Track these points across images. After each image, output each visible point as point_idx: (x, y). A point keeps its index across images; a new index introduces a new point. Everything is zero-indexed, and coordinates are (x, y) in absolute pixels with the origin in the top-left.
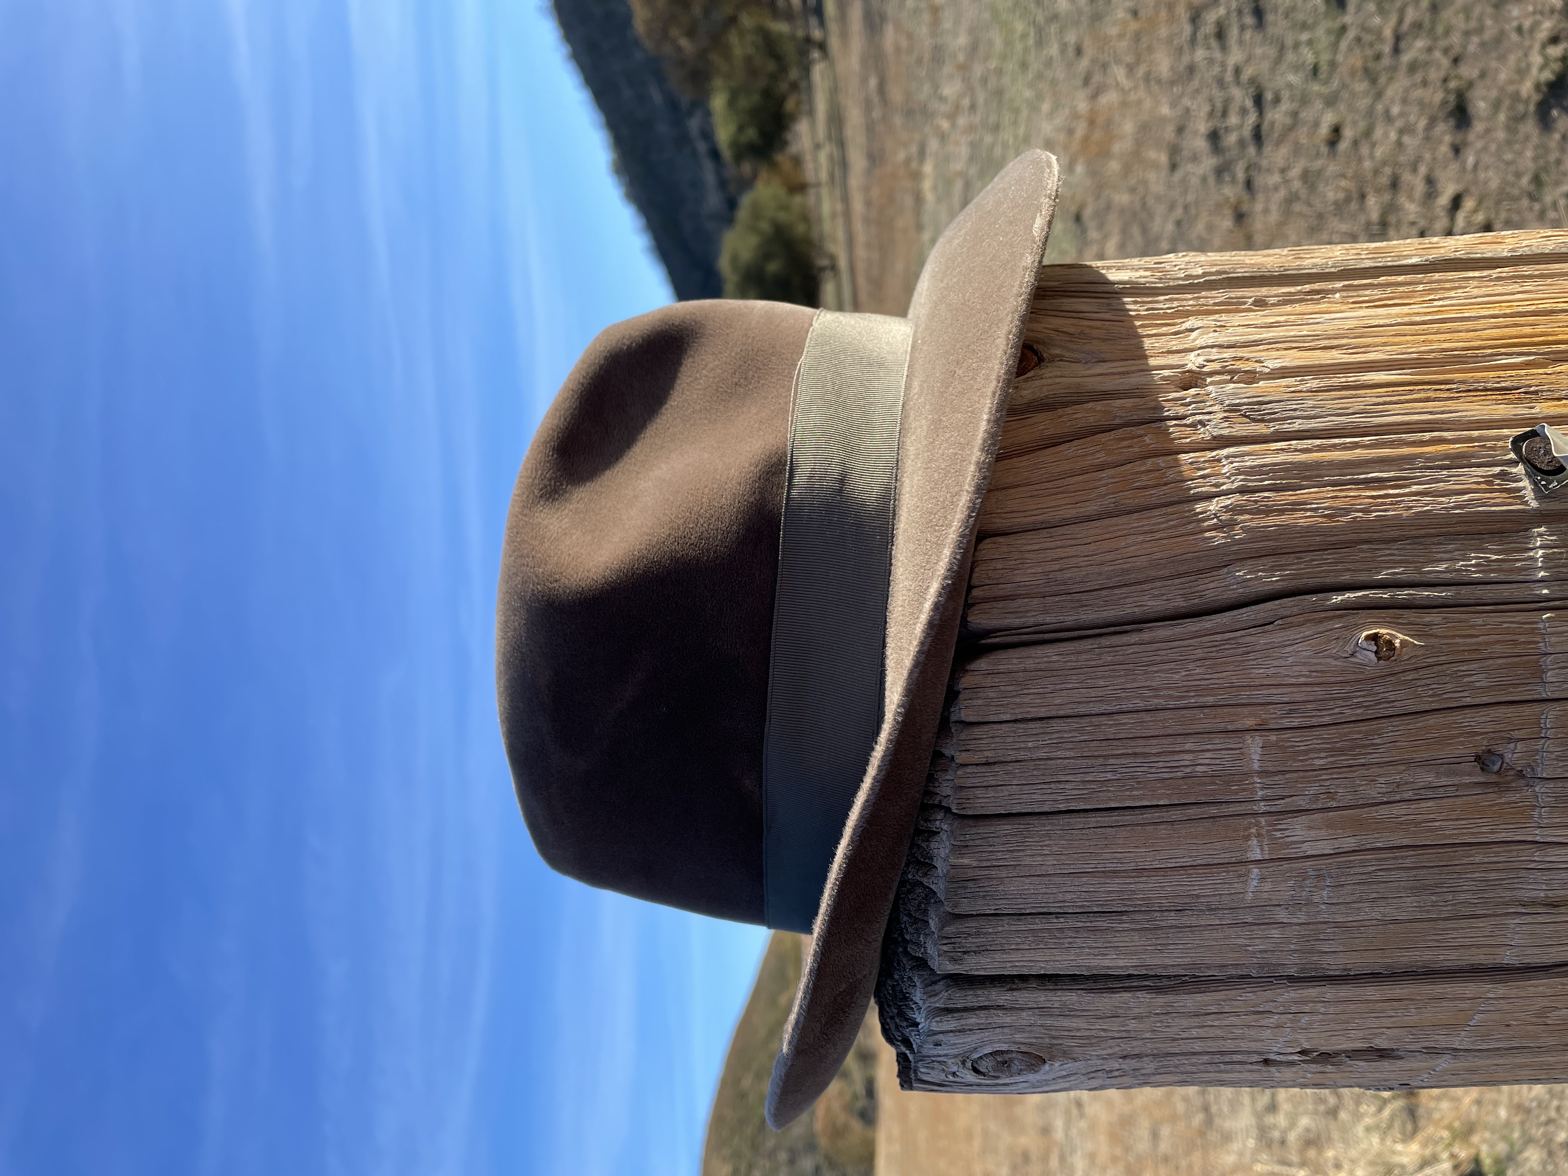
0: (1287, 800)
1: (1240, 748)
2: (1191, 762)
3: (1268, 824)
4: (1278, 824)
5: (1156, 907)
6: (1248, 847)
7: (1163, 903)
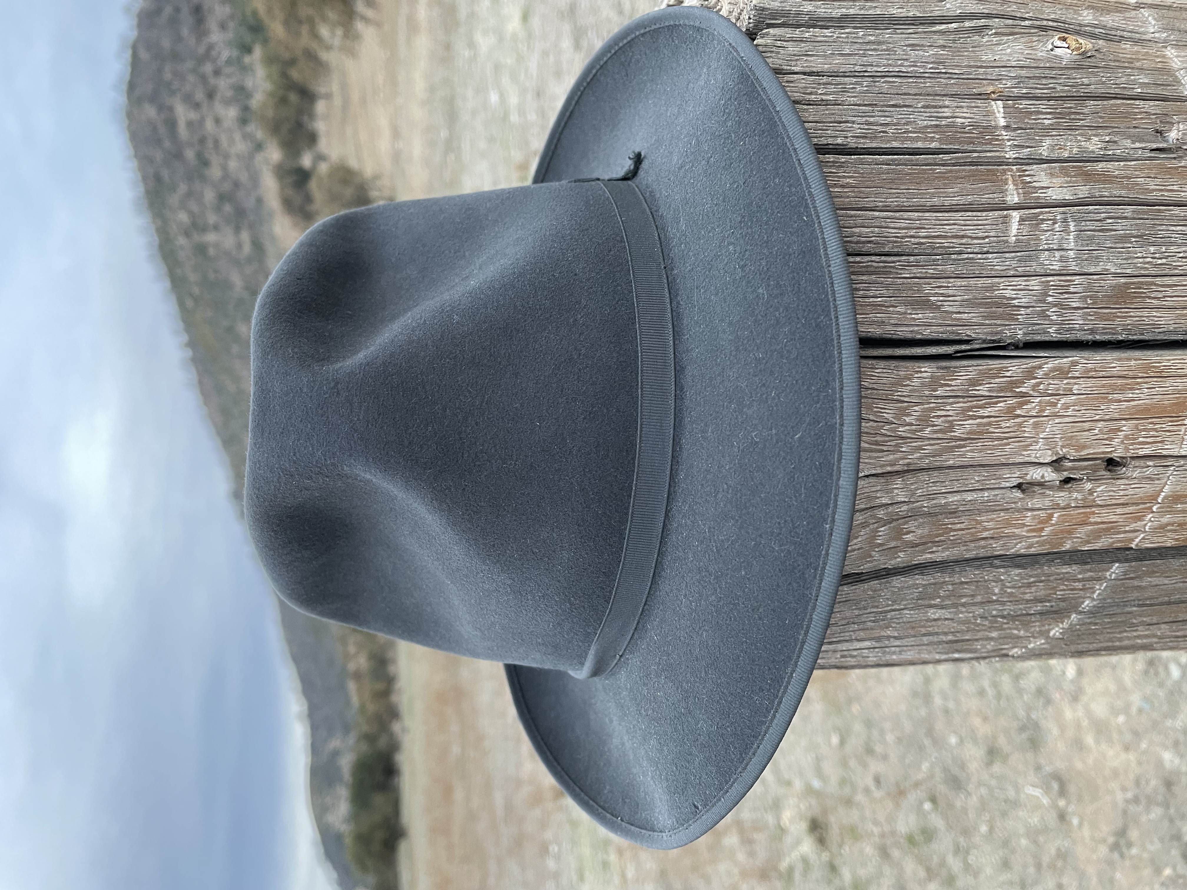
0: (1029, 149)
1: (986, 107)
2: (950, 115)
3: (1018, 170)
4: (1026, 170)
5: (938, 247)
6: (1007, 190)
7: (944, 243)
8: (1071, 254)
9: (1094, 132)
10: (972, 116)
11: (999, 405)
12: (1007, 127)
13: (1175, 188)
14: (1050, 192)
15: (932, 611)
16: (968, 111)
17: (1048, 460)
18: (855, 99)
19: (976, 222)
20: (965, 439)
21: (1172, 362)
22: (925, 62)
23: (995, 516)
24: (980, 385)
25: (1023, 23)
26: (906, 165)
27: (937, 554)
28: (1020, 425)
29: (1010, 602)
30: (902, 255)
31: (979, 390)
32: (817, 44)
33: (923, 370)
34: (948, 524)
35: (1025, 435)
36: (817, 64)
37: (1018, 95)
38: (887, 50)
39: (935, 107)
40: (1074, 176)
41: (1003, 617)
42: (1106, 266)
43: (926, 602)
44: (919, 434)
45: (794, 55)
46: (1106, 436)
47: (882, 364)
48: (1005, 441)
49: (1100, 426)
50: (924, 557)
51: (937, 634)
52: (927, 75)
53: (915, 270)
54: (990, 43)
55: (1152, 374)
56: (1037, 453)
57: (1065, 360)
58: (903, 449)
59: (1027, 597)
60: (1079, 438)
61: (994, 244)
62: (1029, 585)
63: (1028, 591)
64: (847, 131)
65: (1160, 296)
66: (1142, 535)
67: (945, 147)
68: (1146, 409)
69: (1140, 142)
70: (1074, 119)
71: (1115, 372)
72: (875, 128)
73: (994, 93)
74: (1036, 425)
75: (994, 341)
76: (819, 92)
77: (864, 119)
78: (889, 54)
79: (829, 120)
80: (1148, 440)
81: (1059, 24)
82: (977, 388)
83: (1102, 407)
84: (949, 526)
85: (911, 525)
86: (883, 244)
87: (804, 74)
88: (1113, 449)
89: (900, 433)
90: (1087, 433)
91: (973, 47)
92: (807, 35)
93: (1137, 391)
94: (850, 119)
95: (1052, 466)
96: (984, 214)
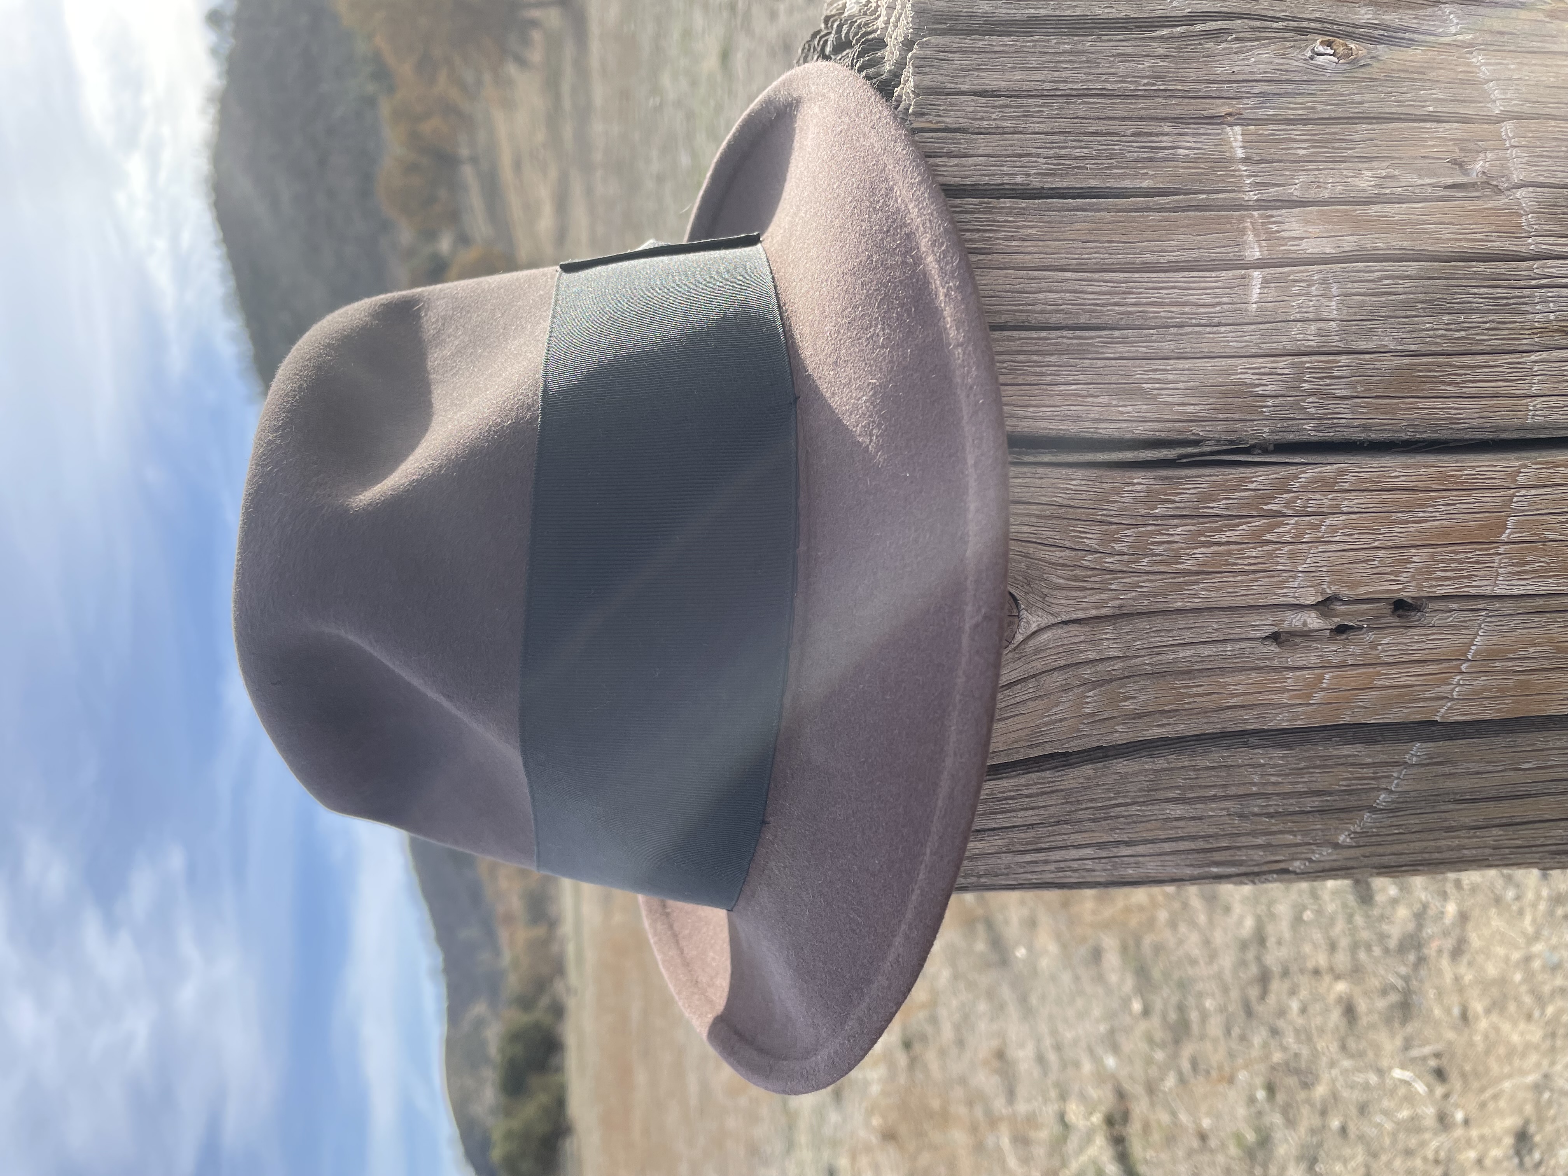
0: (1276, 189)
1: (1219, 134)
2: (1170, 144)
3: (1261, 216)
4: (1272, 216)
5: (1151, 318)
6: (1245, 242)
7: (1159, 312)
8: (1333, 324)
9: (1366, 165)
10: (1199, 145)
11: (1241, 528)
12: (1246, 160)
13: (1479, 236)
14: (1304, 244)
15: (1171, 807)
16: (1195, 139)
17: (1311, 601)
18: (1041, 125)
19: (1203, 285)
20: (1198, 573)
21: (1478, 469)
22: (1138, 77)
23: (1243, 677)
24: (1214, 501)
25: (1275, 25)
26: (1107, 210)
27: (1169, 728)
28: (1271, 555)
29: (1278, 794)
30: (1104, 329)
31: (1212, 508)
32: (993, 56)
33: (1135, 481)
34: (1180, 688)
35: (1278, 568)
36: (991, 81)
37: (1263, 117)
38: (1088, 62)
39: (1150, 134)
40: (1339, 223)
41: (1270, 815)
42: (1382, 340)
43: (1162, 795)
44: (1133, 566)
45: (962, 70)
46: (1389, 569)
47: (1080, 473)
48: (1251, 576)
49: (1381, 555)
50: (1150, 732)
51: (1182, 838)
52: (1139, 93)
53: (1120, 348)
54: (1227, 51)
55: (1451, 486)
56: (1295, 592)
57: (1329, 467)
58: (1113, 587)
59: (1301, 788)
60: (1351, 571)
61: (1227, 313)
62: (1299, 771)
63: (1300, 780)
64: (1029, 167)
65: (1458, 380)
66: (1449, 704)
67: (1161, 186)
68: (1445, 533)
69: (1430, 177)
70: (1338, 148)
71: (1399, 483)
72: (1067, 162)
73: (1230, 114)
74: (1292, 555)
75: (1232, 442)
76: (994, 116)
77: (1053, 151)
78: (1088, 67)
79: (1004, 153)
80: (1449, 574)
81: (1325, 25)
82: (1210, 505)
83: (1383, 531)
84: (1183, 691)
85: (1130, 688)
86: (1078, 314)
87: (975, 93)
88: (1401, 586)
89: (1107, 565)
90: (1363, 565)
91: (1204, 57)
92: (981, 44)
93: (1430, 509)
94: (1034, 151)
95: (1317, 610)
96: (1214, 274)
